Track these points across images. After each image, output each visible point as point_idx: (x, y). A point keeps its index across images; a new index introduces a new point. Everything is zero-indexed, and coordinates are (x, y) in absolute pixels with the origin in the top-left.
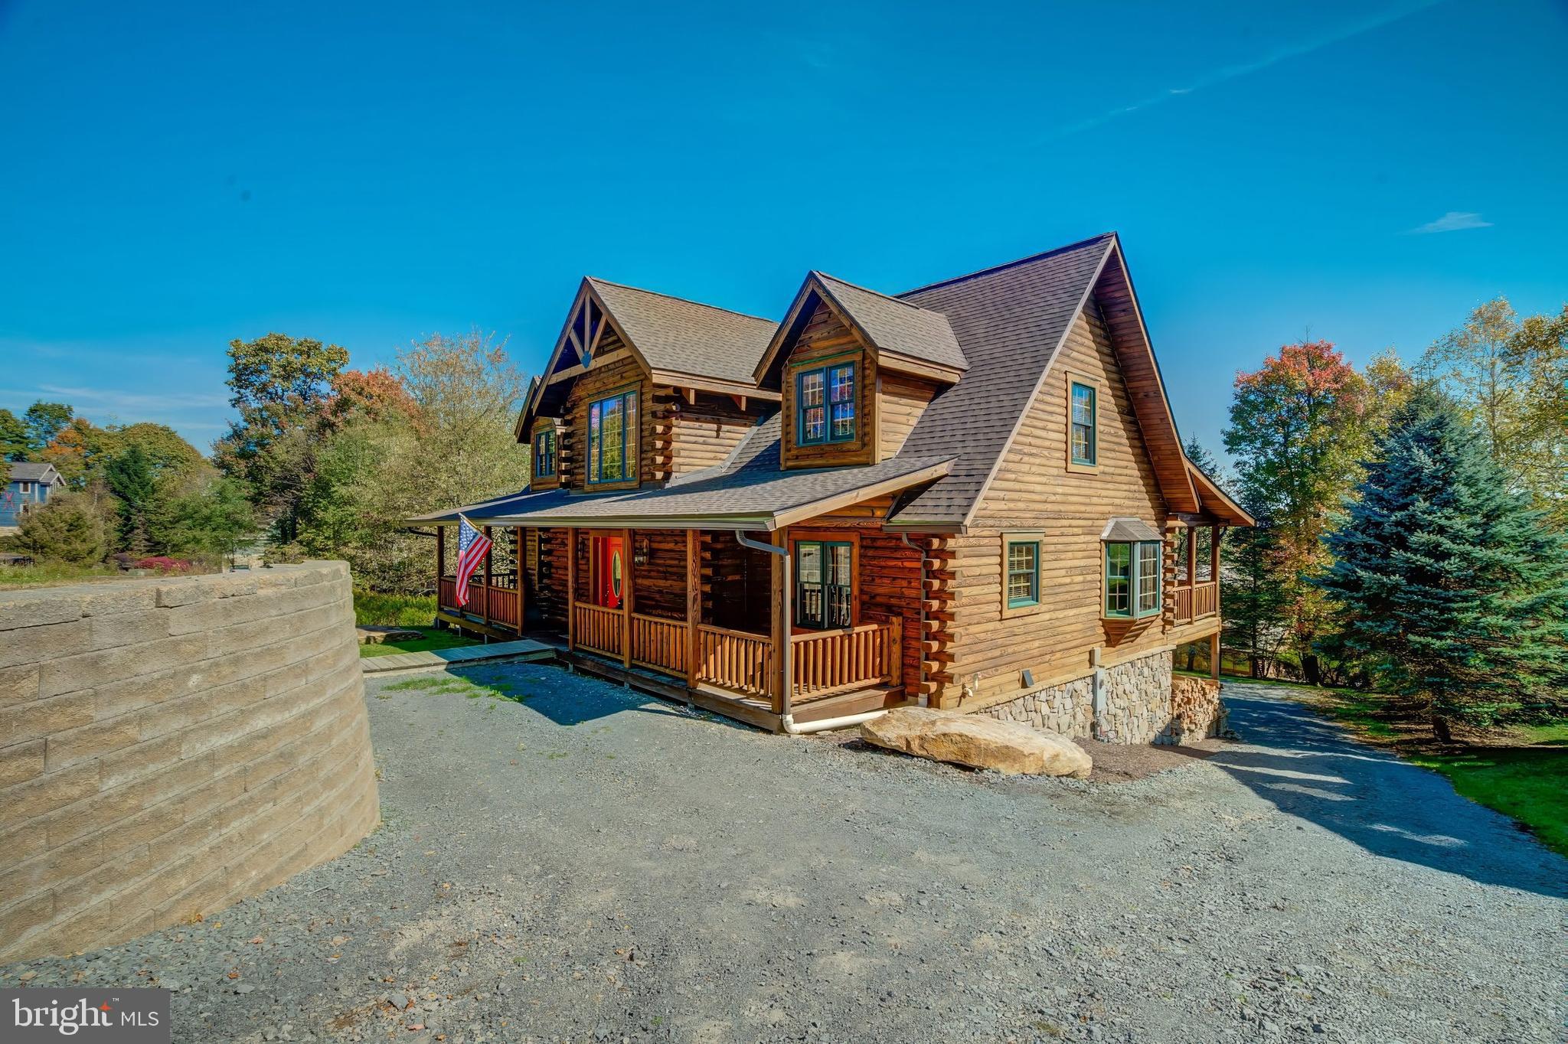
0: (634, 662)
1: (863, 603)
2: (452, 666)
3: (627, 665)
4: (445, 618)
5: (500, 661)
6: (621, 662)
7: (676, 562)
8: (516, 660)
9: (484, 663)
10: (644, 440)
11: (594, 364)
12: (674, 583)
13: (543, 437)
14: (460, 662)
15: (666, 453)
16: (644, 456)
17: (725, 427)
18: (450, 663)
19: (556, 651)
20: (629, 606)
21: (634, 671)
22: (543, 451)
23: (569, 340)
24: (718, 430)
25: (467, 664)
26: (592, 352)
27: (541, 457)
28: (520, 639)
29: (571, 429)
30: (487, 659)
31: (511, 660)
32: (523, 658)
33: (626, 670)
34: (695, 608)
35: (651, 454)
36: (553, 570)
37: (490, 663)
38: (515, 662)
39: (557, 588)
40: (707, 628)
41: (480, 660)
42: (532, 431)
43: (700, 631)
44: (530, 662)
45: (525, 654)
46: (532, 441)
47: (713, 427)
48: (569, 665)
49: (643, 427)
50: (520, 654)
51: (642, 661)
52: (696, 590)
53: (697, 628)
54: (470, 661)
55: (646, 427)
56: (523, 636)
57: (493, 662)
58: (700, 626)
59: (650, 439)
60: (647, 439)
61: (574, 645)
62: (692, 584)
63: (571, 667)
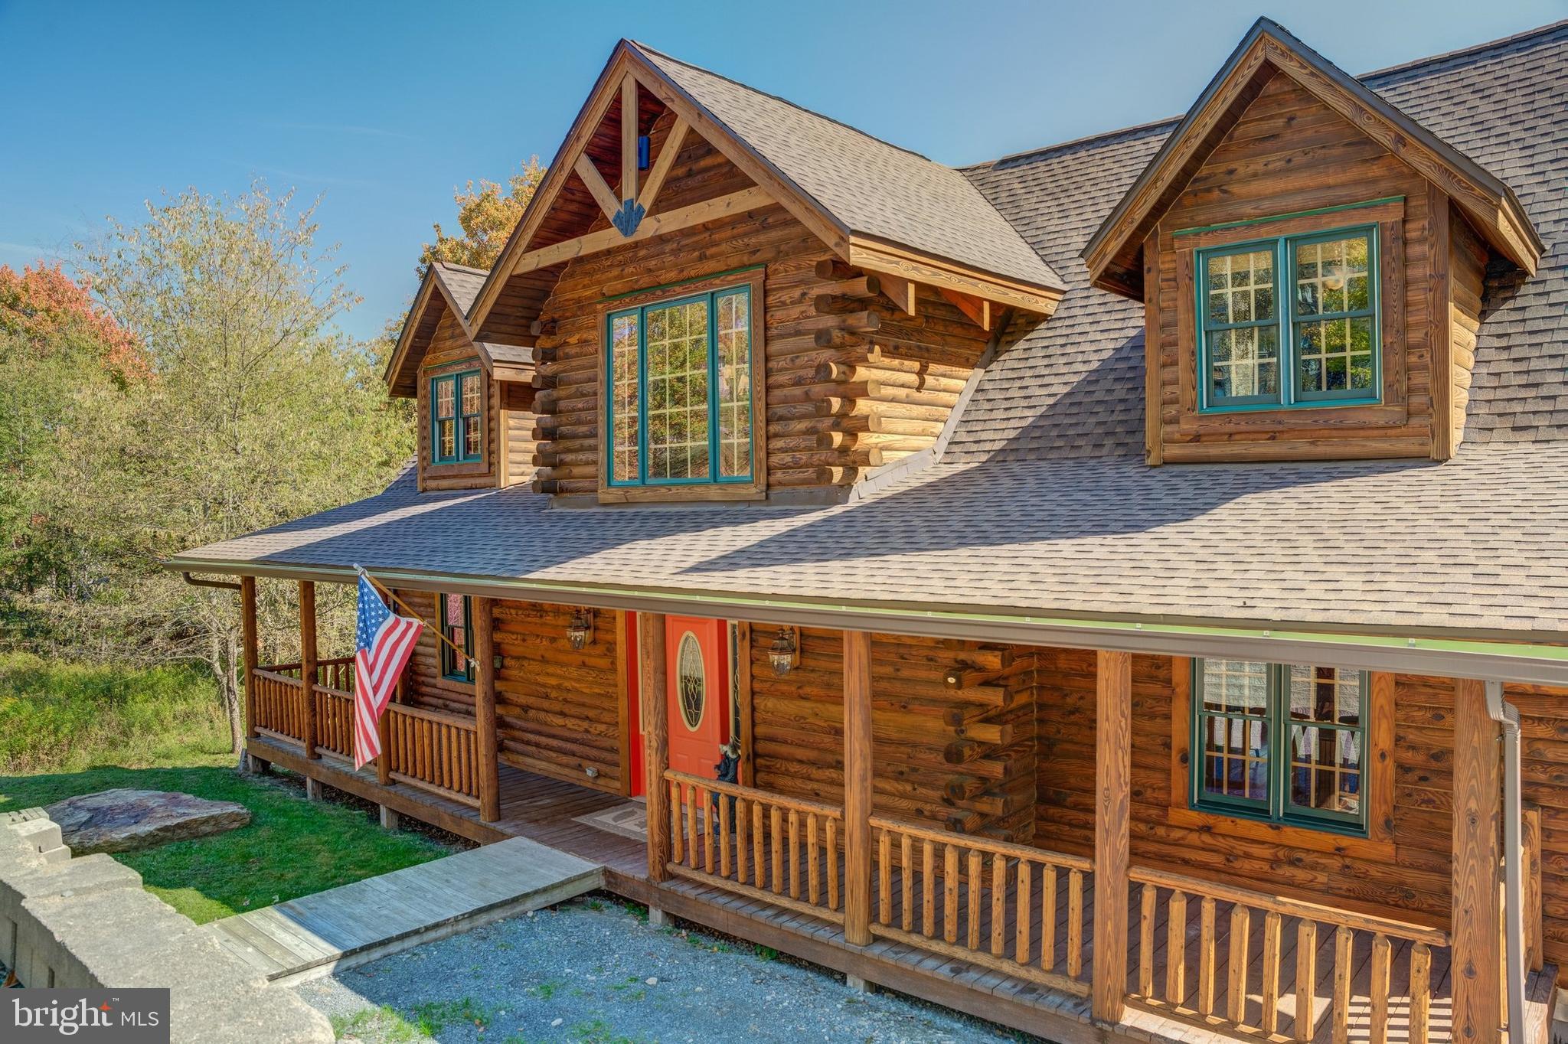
0: (878, 930)
1: (1403, 768)
3: (855, 937)
5: (497, 915)
6: (838, 928)
8: (529, 905)
9: (464, 926)
10: (777, 394)
11: (648, 228)
13: (449, 385)
14: (417, 932)
15: (849, 423)
16: (774, 428)
17: (932, 367)
19: (607, 873)
20: (863, 800)
22: (447, 411)
23: (574, 176)
24: (921, 373)
25: (432, 935)
26: (647, 200)
27: (442, 423)
28: (486, 830)
29: (550, 368)
30: (472, 914)
31: (519, 909)
32: (541, 901)
33: (851, 947)
34: (1123, 831)
35: (802, 426)
36: (508, 662)
37: (476, 923)
38: (530, 914)
39: (523, 700)
40: (1169, 882)
41: (456, 920)
42: (420, 373)
43: (1136, 889)
44: (553, 907)
45: (545, 890)
46: (420, 392)
47: (917, 365)
48: (652, 910)
49: (772, 364)
50: (536, 892)
51: (909, 932)
52: (1126, 784)
53: (1128, 876)
54: (437, 926)
55: (782, 364)
56: (499, 826)
57: (483, 919)
58: (1138, 874)
59: (798, 391)
60: (787, 391)
61: (663, 866)
62: (1113, 773)
63: (656, 916)
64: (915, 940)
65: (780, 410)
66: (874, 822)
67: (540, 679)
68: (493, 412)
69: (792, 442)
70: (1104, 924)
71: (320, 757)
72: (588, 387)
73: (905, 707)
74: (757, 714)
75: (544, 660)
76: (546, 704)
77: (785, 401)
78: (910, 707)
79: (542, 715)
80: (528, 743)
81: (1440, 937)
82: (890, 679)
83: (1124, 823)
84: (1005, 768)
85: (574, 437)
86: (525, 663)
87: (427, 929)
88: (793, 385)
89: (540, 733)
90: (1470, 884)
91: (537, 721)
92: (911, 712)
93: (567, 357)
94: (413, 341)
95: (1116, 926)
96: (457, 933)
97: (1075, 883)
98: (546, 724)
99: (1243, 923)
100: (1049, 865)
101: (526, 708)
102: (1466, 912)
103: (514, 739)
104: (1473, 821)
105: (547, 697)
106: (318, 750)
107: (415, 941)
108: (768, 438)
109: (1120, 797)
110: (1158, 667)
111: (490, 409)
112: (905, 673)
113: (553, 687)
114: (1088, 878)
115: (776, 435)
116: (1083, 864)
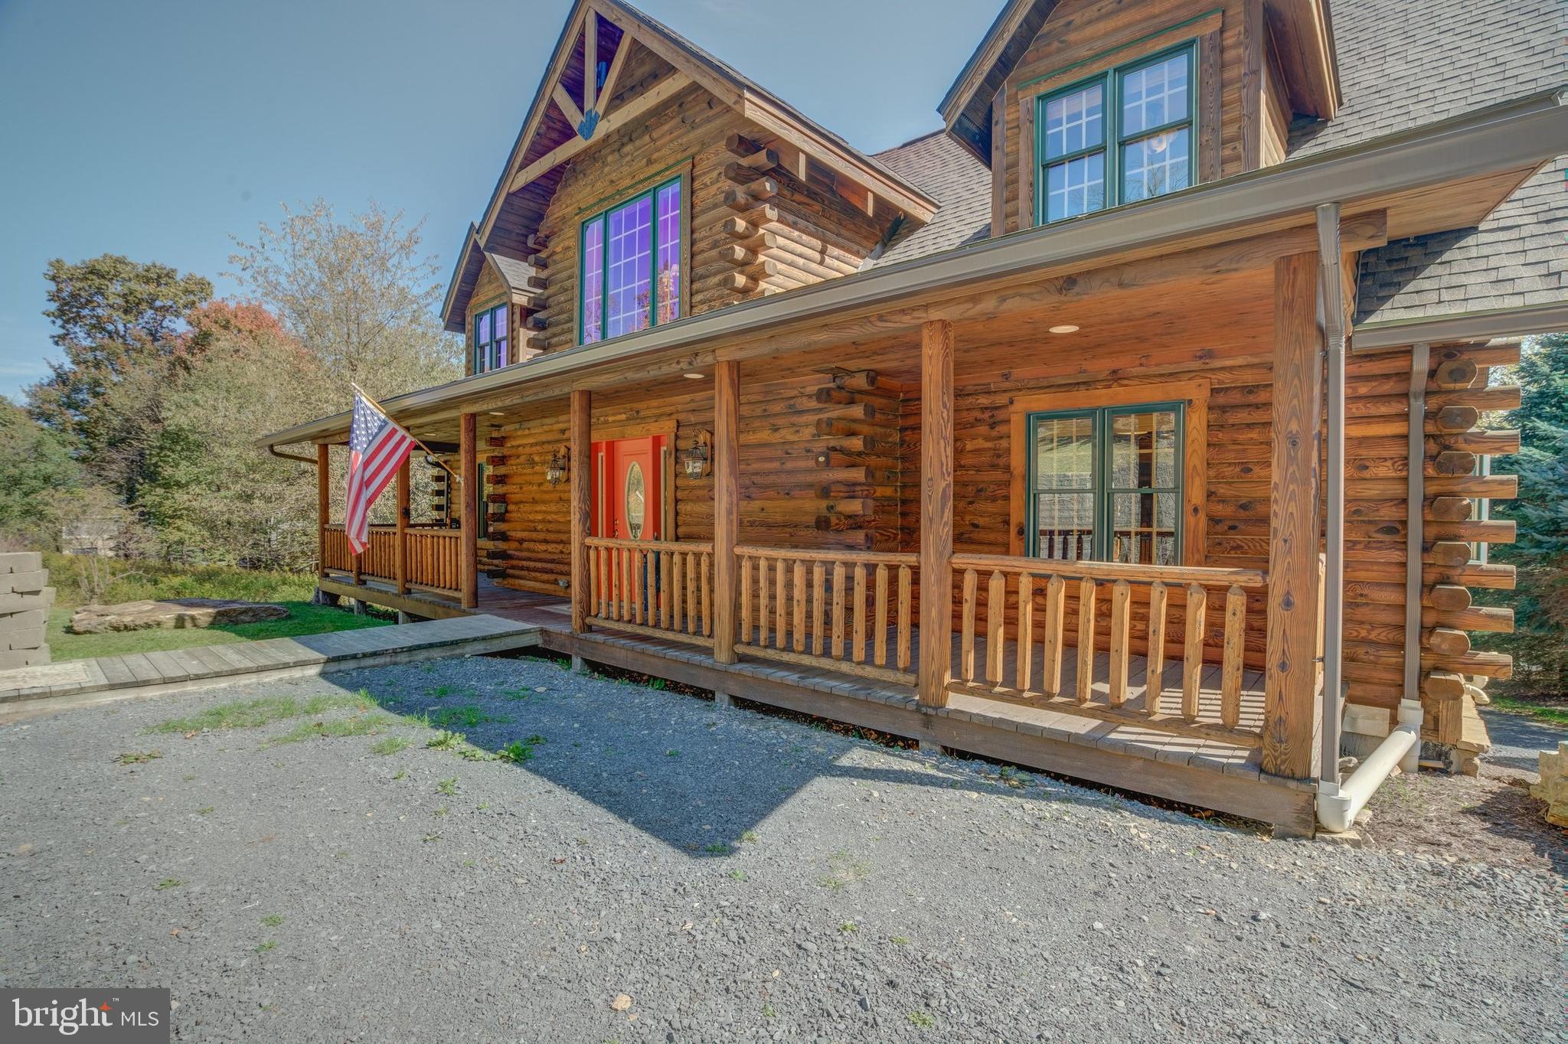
0: (741, 649)
1: (1213, 520)
2: (333, 667)
3: (722, 656)
4: (331, 587)
5: (437, 654)
6: (708, 651)
7: (776, 465)
8: (469, 650)
9: (403, 658)
10: (699, 258)
11: (602, 129)
12: (767, 504)
13: (487, 318)
14: (354, 657)
15: (749, 269)
16: (696, 286)
17: (831, 251)
18: (329, 661)
19: (543, 632)
20: (730, 533)
21: (747, 669)
22: (485, 338)
23: (553, 105)
24: (823, 252)
25: (370, 662)
26: (600, 109)
27: (482, 348)
28: (464, 613)
29: (544, 274)
30: (411, 649)
31: (458, 651)
32: (480, 647)
33: (718, 666)
34: (945, 519)
35: (716, 280)
36: (511, 507)
37: (416, 658)
38: (467, 656)
39: (519, 535)
40: (987, 562)
41: (395, 652)
42: (467, 312)
43: (959, 573)
44: (493, 655)
45: (484, 639)
46: (468, 327)
47: (814, 243)
48: (574, 658)
49: (696, 236)
50: (475, 639)
51: (766, 647)
52: (949, 474)
53: (950, 563)
54: (374, 654)
55: (704, 233)
56: (472, 610)
57: (422, 655)
58: (961, 560)
59: (714, 253)
60: (706, 255)
61: (583, 620)
62: (935, 461)
63: (577, 662)
64: (771, 654)
65: (700, 270)
66: (738, 550)
67: (531, 517)
68: (515, 333)
69: (708, 294)
70: (929, 611)
71: (364, 582)
72: (568, 284)
73: (788, 494)
74: (679, 518)
75: (535, 502)
76: (534, 535)
77: (705, 263)
78: (792, 493)
79: (531, 545)
80: (522, 568)
81: (1257, 575)
82: (777, 472)
83: (946, 511)
84: (867, 535)
85: (558, 324)
86: (522, 506)
87: (365, 656)
88: (711, 249)
89: (529, 559)
90: (1290, 510)
91: (528, 550)
92: (793, 498)
93: (555, 262)
94: (460, 285)
95: (940, 612)
96: (395, 664)
97: (904, 578)
98: (534, 551)
99: (1058, 592)
100: (881, 565)
101: (521, 541)
102: (1285, 541)
103: (513, 567)
104: (1294, 444)
105: (535, 530)
106: (363, 577)
107: (351, 665)
108: (692, 295)
109: (944, 484)
111: (513, 331)
112: (789, 465)
113: (540, 521)
114: (916, 572)
115: (697, 292)
116: (911, 559)
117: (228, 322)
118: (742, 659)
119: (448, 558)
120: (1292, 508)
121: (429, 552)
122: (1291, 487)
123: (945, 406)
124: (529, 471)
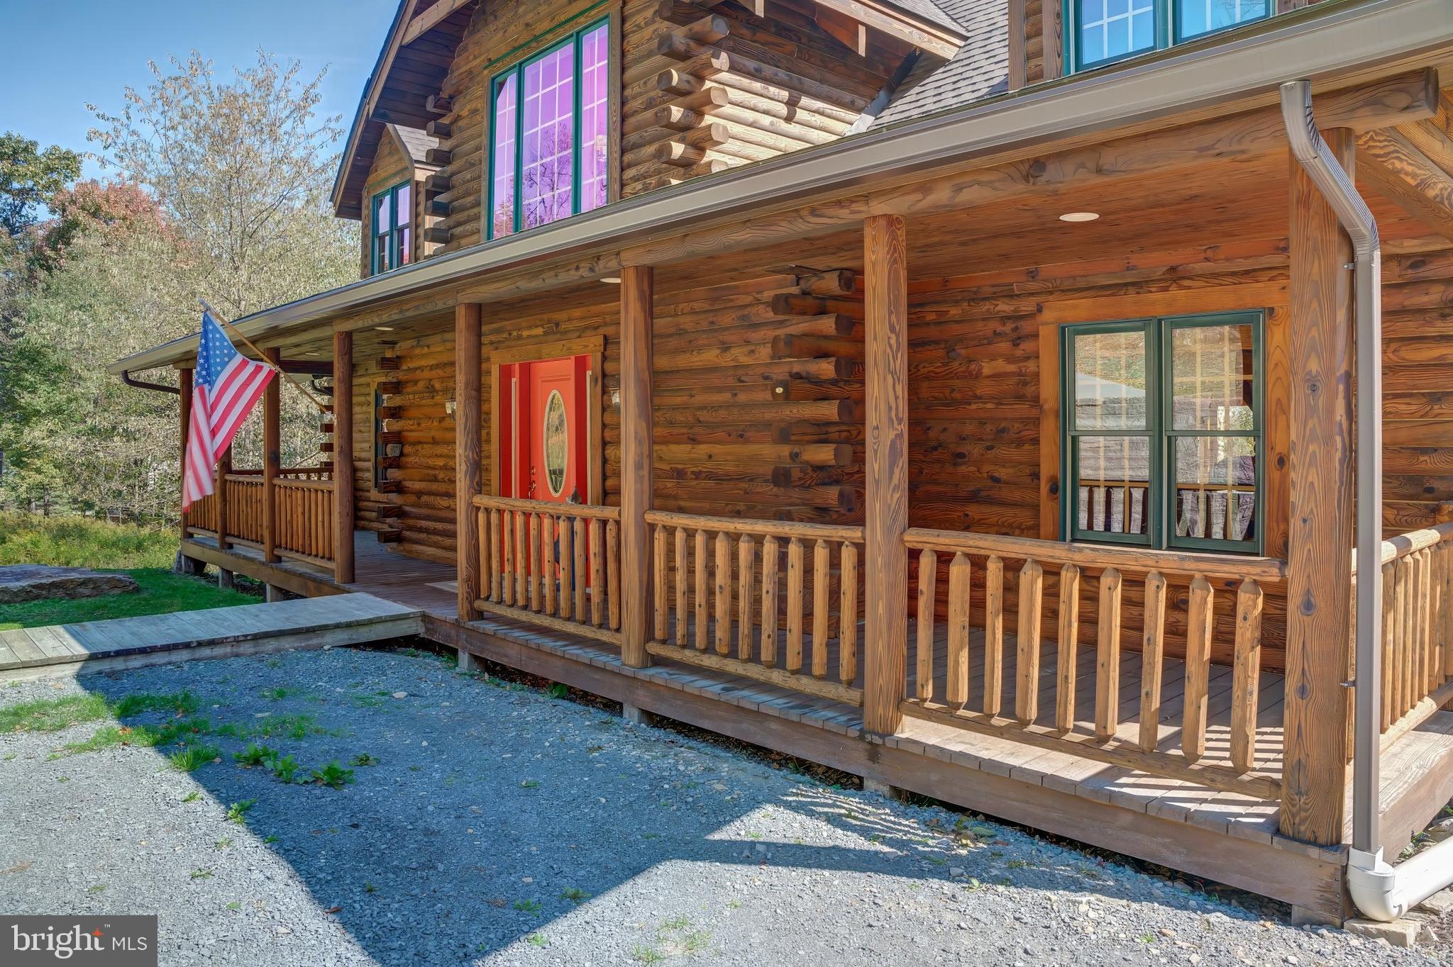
0: (654, 648)
2: (96, 667)
3: (631, 657)
4: (195, 552)
5: (287, 643)
6: (615, 650)
7: (726, 396)
8: (329, 640)
9: (247, 648)
10: (632, 121)
12: (717, 449)
13: (387, 199)
14: (187, 646)
15: (691, 135)
16: (628, 157)
17: (809, 103)
18: (93, 657)
19: (425, 618)
20: (638, 494)
21: (659, 675)
22: (384, 226)
25: (207, 652)
27: (382, 238)
28: (338, 590)
29: (447, 145)
30: (257, 637)
31: (315, 641)
32: (343, 637)
33: (628, 671)
34: (895, 481)
35: (651, 149)
36: (408, 449)
37: (262, 648)
38: (326, 648)
39: (418, 486)
40: (947, 541)
41: (236, 640)
42: (364, 193)
43: (914, 555)
44: (356, 646)
45: (349, 625)
46: (364, 212)
47: (785, 94)
48: (460, 653)
49: (628, 92)
50: (338, 626)
51: (684, 647)
52: (900, 421)
53: (902, 541)
54: (212, 643)
55: (637, 90)
56: (347, 586)
57: (271, 645)
58: (915, 537)
59: (649, 114)
60: (640, 117)
61: (471, 603)
63: (464, 658)
64: (688, 656)
65: (633, 138)
66: (650, 517)
67: (431, 462)
68: (420, 219)
69: (642, 169)
70: (875, 607)
71: (231, 546)
72: (475, 156)
73: (741, 436)
74: (608, 466)
75: (435, 442)
76: (434, 487)
77: (638, 128)
78: (747, 435)
79: (430, 499)
80: (420, 530)
82: (728, 406)
83: (897, 471)
85: (463, 209)
86: (419, 447)
87: (200, 644)
88: (645, 109)
89: (428, 518)
90: (1310, 479)
91: (428, 506)
92: (747, 441)
93: (461, 130)
94: (355, 159)
95: (890, 609)
96: (237, 655)
97: (848, 557)
98: (433, 507)
99: (1033, 583)
100: (820, 541)
101: (419, 494)
102: (1305, 521)
103: (410, 528)
104: (1314, 388)
105: (435, 479)
106: (229, 539)
107: (184, 655)
108: (622, 170)
109: (892, 435)
110: (1025, 384)
111: (417, 215)
112: (743, 397)
113: (441, 468)
114: (860, 548)
115: (630, 166)
116: (854, 533)
117: (98, 208)
118: (657, 661)
119: (320, 519)
120: (1313, 477)
121: (300, 510)
122: (1311, 448)
123: (892, 329)
124: (429, 401)
